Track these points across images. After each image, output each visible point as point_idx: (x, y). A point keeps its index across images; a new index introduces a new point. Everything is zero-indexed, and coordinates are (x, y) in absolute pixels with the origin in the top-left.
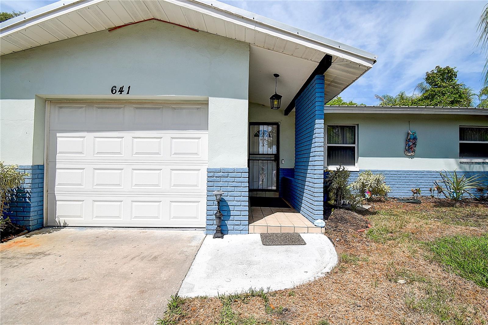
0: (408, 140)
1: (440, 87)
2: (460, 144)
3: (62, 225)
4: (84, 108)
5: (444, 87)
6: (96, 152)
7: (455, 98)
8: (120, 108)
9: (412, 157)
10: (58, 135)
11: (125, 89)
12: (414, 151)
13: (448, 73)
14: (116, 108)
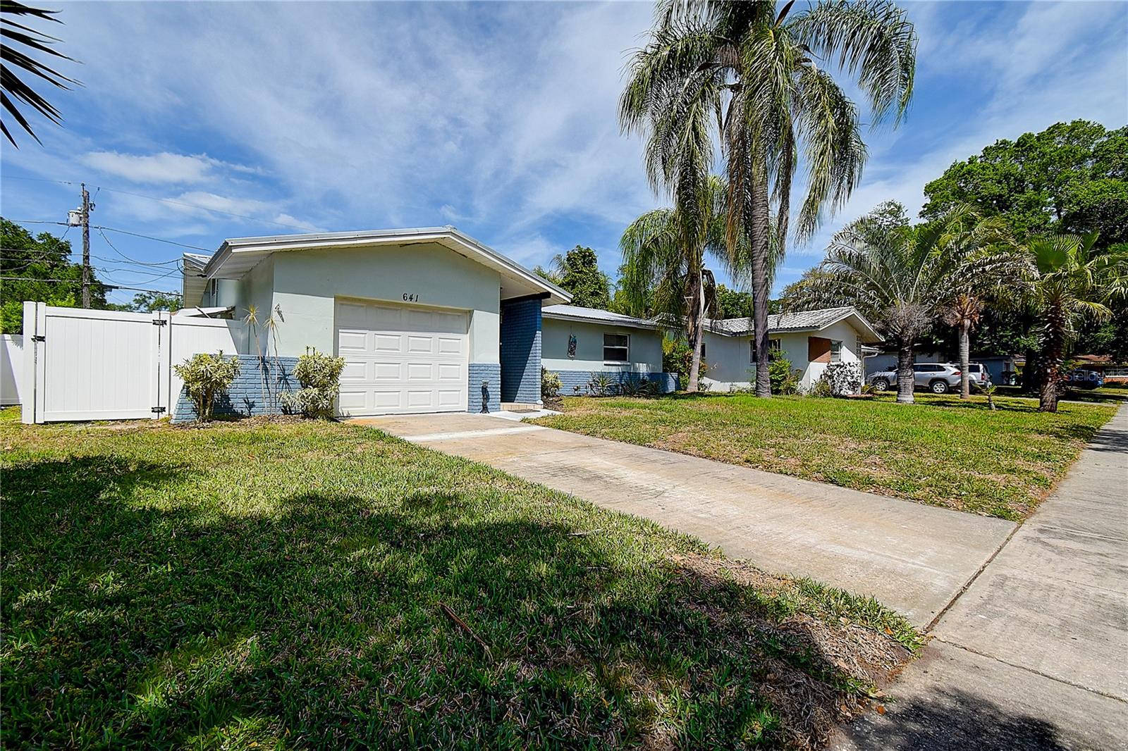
0: (570, 343)
1: (580, 272)
2: (605, 348)
3: (345, 415)
4: (365, 308)
5: (586, 274)
6: (376, 348)
7: (595, 289)
8: (397, 310)
9: (572, 359)
10: (340, 331)
11: (414, 297)
12: (574, 354)
13: (589, 256)
14: (394, 309)
